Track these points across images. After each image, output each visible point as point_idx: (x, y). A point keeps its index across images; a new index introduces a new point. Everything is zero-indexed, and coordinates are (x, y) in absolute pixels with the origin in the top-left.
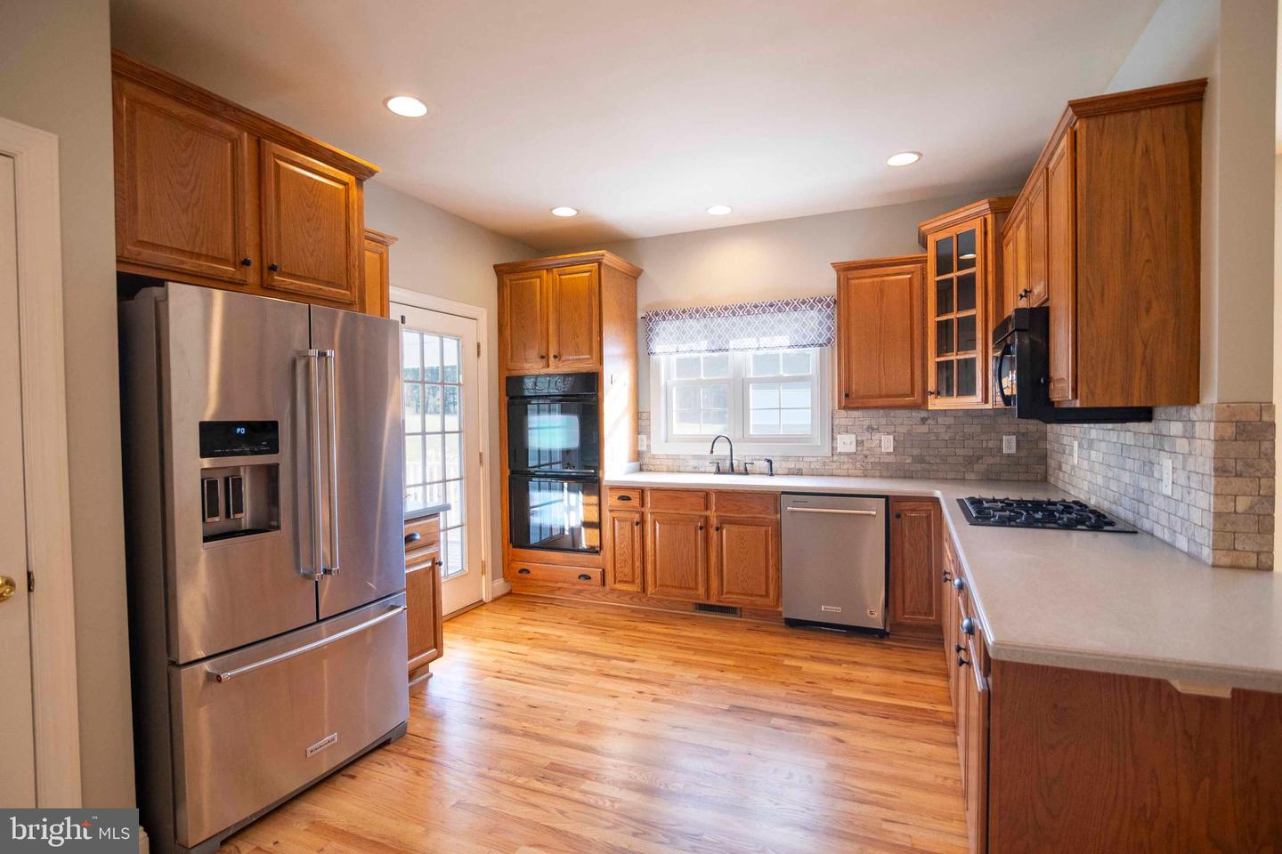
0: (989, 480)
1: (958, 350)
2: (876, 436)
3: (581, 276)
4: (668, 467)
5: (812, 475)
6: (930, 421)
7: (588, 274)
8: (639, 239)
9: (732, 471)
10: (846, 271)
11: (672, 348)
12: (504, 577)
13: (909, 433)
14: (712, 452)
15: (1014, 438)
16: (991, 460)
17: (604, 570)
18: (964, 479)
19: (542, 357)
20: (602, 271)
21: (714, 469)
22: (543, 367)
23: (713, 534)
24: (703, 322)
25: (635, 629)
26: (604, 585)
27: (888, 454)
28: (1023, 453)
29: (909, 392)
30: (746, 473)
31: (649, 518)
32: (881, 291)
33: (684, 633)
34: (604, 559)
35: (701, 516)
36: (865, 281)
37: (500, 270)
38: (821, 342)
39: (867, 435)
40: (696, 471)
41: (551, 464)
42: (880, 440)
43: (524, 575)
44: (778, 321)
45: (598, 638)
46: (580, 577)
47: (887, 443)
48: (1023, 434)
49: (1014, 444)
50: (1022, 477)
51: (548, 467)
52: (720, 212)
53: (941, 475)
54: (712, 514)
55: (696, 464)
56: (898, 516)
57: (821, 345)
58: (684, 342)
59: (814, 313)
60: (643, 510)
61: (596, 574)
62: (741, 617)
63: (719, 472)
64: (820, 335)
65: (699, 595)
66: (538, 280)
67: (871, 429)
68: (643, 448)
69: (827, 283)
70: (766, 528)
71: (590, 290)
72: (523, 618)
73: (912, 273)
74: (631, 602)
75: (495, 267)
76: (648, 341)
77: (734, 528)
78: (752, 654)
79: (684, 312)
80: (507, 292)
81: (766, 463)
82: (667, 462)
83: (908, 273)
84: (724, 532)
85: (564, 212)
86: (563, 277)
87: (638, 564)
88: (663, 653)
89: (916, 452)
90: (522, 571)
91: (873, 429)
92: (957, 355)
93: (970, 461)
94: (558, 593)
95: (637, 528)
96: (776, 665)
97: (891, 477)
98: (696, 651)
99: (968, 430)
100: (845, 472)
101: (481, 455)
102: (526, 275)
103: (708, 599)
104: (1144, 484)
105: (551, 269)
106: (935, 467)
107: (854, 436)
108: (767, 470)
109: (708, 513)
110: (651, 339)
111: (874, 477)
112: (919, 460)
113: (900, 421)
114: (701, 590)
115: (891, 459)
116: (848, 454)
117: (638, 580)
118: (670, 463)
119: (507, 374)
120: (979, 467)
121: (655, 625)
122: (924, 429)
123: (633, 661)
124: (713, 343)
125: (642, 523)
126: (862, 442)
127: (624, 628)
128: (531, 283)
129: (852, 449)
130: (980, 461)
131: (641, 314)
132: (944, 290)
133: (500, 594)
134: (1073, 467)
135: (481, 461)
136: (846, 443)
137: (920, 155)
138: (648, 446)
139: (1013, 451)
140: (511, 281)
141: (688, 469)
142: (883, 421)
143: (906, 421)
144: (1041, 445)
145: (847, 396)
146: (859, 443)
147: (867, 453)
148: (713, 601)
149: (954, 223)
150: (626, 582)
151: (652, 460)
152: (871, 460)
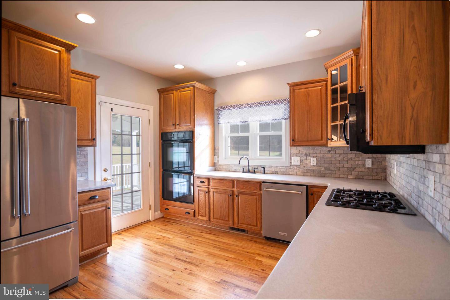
0: (359, 178)
1: (340, 120)
2: (309, 158)
3: (187, 92)
5: (282, 174)
6: (332, 152)
7: (190, 91)
9: (249, 172)
10: (294, 86)
11: (227, 121)
12: (160, 211)
13: (323, 157)
14: (239, 164)
15: (371, 160)
16: (360, 170)
17: (195, 211)
18: (347, 178)
19: (173, 125)
20: (195, 90)
21: (242, 170)
22: (174, 129)
23: (236, 198)
24: (239, 110)
25: (202, 237)
26: (195, 216)
27: (314, 166)
28: (375, 167)
29: (320, 139)
30: (254, 172)
31: (211, 190)
32: (309, 95)
33: (221, 240)
34: (195, 206)
35: (231, 190)
36: (301, 91)
37: (160, 91)
38: (286, 117)
39: (304, 158)
40: (236, 171)
42: (310, 160)
43: (167, 211)
44: (268, 109)
45: (183, 240)
46: (186, 212)
47: (313, 161)
48: (375, 158)
49: (370, 163)
50: (376, 178)
51: (177, 168)
52: (242, 64)
53: (337, 176)
54: (235, 190)
55: (236, 168)
56: (312, 194)
57: (285, 119)
58: (232, 119)
59: (282, 106)
60: (209, 187)
61: (192, 211)
62: (247, 234)
63: (244, 172)
64: (285, 115)
65: (230, 223)
66: (172, 95)
67: (306, 155)
68: (216, 161)
69: (286, 92)
70: (256, 197)
71: (191, 98)
72: (161, 229)
73: (322, 86)
74: (206, 224)
75: (158, 90)
77: (243, 196)
78: (244, 253)
79: (232, 106)
80: (162, 99)
81: (263, 169)
82: (225, 167)
83: (320, 86)
84: (240, 197)
85: (179, 67)
86: (181, 93)
87: (207, 209)
89: (326, 165)
90: (166, 209)
91: (307, 155)
92: (340, 122)
93: (350, 170)
94: (179, 218)
95: (207, 194)
96: (252, 259)
97: (315, 176)
98: (221, 249)
99: (349, 156)
100: (295, 173)
101: (150, 163)
102: (169, 92)
103: (233, 225)
104: (421, 188)
105: (177, 90)
106: (334, 172)
107: (299, 158)
108: (263, 172)
109: (233, 189)
110: (219, 118)
111: (307, 176)
112: (327, 169)
113: (319, 152)
114: (231, 222)
115: (315, 168)
116: (296, 166)
117: (207, 216)
119: (162, 132)
120: (355, 173)
121: (210, 235)
122: (330, 155)
124: (243, 119)
125: (209, 192)
126: (303, 160)
127: (198, 236)
128: (170, 96)
129: (298, 163)
130: (355, 170)
131: (216, 108)
132: (334, 91)
133: (158, 217)
135: (150, 166)
136: (296, 161)
137: (320, 30)
138: (218, 160)
139: (370, 166)
140: (163, 95)
141: (233, 170)
142: (312, 152)
144: (383, 163)
145: (293, 140)
146: (301, 161)
147: (304, 165)
148: (235, 226)
149: (339, 62)
150: (203, 216)
151: (219, 166)
152: (306, 168)
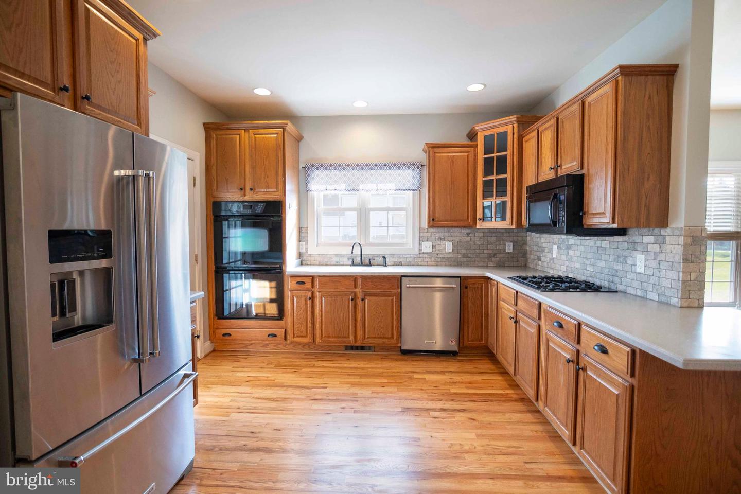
0: (500, 266)
1: (496, 196)
2: (443, 243)
3: (272, 136)
4: (319, 262)
5: (408, 265)
6: (471, 235)
7: (275, 136)
8: (300, 117)
9: (362, 264)
10: (433, 149)
11: (323, 187)
12: (210, 339)
13: (460, 241)
14: (352, 252)
15: (512, 243)
16: (501, 256)
17: (286, 330)
18: (487, 266)
19: (241, 189)
20: (285, 134)
21: (350, 263)
22: (241, 196)
23: (359, 302)
24: (343, 172)
25: (314, 366)
26: (286, 339)
27: (449, 253)
28: (516, 252)
29: (466, 219)
30: (370, 265)
31: (317, 294)
32: (453, 162)
33: (346, 365)
34: (286, 323)
35: (352, 292)
36: (444, 155)
37: (207, 127)
38: (414, 188)
39: (438, 242)
40: (337, 264)
41: (235, 262)
42: (445, 245)
43: (227, 337)
44: (389, 175)
45: (294, 375)
46: (268, 336)
47: (449, 247)
48: (516, 242)
49: (512, 247)
50: (516, 264)
52: (360, 105)
53: (476, 264)
54: (359, 291)
56: (466, 288)
57: (414, 190)
58: (331, 185)
59: (410, 171)
60: (313, 290)
61: (280, 333)
62: (374, 351)
63: (353, 264)
64: (413, 184)
65: (350, 341)
66: (238, 136)
67: (440, 239)
68: (303, 250)
70: (392, 298)
71: (277, 145)
72: (233, 367)
73: (469, 152)
75: (204, 124)
76: (307, 183)
77: (373, 298)
78: (394, 374)
79: (331, 165)
80: (213, 143)
81: (383, 259)
82: (318, 259)
83: (466, 152)
84: (367, 301)
85: (262, 92)
86: (256, 136)
87: (310, 324)
88: (343, 380)
89: (464, 251)
90: (224, 335)
91: (441, 239)
92: (495, 198)
93: (491, 256)
94: (251, 347)
95: (309, 302)
96: (411, 379)
97: (451, 266)
98: (361, 376)
99: (490, 239)
100: (426, 264)
101: (196, 256)
102: (228, 132)
103: (356, 342)
104: (619, 267)
105: (248, 130)
106: (473, 260)
107: (431, 243)
108: (383, 263)
109: (356, 290)
110: (309, 182)
111: (441, 266)
112: (465, 256)
113: (455, 234)
114: (352, 338)
115: (451, 256)
116: (427, 253)
117: (310, 335)
118: (321, 260)
119: (212, 200)
120: (495, 259)
121: (325, 362)
122: (468, 239)
123: (326, 388)
124: (349, 185)
125: (312, 298)
126: (436, 246)
127: (306, 366)
128: (231, 138)
129: (430, 250)
130: (495, 256)
131: (301, 165)
132: (488, 162)
133: (208, 352)
134: (552, 259)
135: (196, 261)
136: (427, 247)
137: (485, 86)
138: (307, 249)
139: (511, 251)
140: (216, 135)
141: (332, 263)
142: (447, 234)
143: (460, 234)
144: (524, 247)
145: (433, 220)
146: (434, 247)
147: (437, 252)
148: (359, 344)
149: (495, 127)
150: (302, 336)
151: (309, 258)
152: (440, 256)
